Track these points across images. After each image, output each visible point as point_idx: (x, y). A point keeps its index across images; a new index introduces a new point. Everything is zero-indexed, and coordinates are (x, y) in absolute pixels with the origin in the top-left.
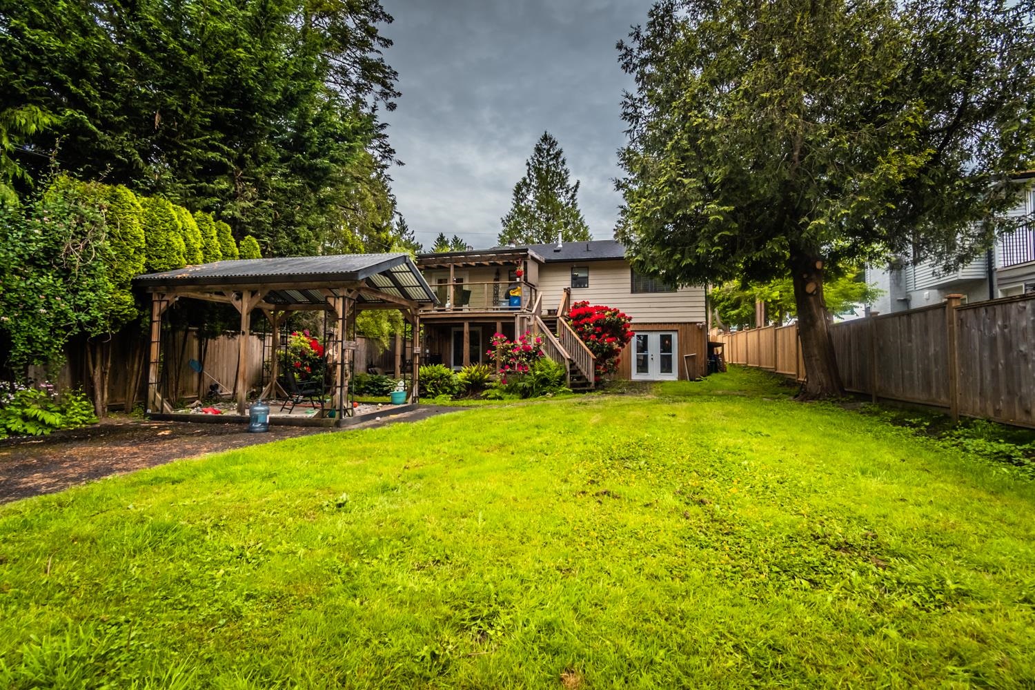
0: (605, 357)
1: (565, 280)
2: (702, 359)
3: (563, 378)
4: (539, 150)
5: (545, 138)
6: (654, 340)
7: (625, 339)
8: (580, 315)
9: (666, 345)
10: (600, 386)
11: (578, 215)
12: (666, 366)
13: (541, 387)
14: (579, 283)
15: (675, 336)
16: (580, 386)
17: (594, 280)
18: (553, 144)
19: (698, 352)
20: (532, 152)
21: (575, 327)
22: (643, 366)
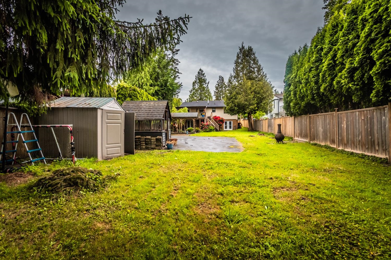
0: (220, 126)
1: (211, 111)
2: (237, 126)
3: (214, 129)
4: (199, 73)
5: (200, 70)
6: (228, 122)
7: (223, 123)
8: (216, 118)
9: (230, 123)
10: (220, 131)
11: (209, 90)
12: (230, 127)
13: (211, 130)
14: (214, 111)
15: (232, 122)
16: (217, 130)
17: (217, 110)
18: (202, 71)
19: (236, 125)
20: (197, 73)
21: (215, 121)
22: (226, 128)
